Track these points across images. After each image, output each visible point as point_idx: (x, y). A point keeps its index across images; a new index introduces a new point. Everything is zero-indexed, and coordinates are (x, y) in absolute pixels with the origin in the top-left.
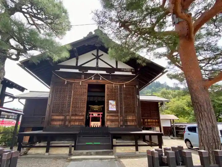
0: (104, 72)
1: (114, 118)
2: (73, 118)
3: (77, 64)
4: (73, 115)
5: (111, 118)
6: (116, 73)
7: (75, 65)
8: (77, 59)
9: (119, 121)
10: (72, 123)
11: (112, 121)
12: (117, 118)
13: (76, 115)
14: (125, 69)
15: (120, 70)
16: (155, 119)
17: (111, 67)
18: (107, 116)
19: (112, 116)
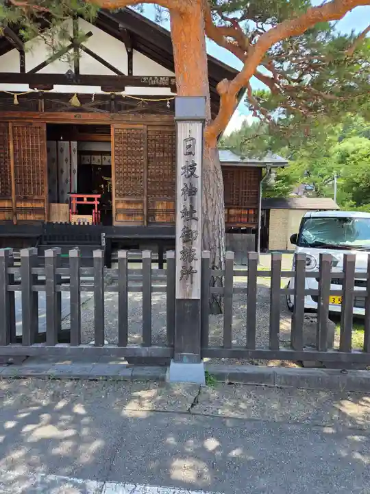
0: (96, 90)
1: (133, 207)
2: (21, 205)
3: (23, 68)
4: (18, 199)
5: (126, 207)
6: (130, 91)
7: (19, 72)
8: (22, 53)
9: (145, 213)
10: (21, 217)
11: (129, 214)
12: (140, 207)
13: (26, 199)
14: (153, 78)
15: (139, 82)
17: (113, 74)
18: (117, 202)
19: (128, 202)
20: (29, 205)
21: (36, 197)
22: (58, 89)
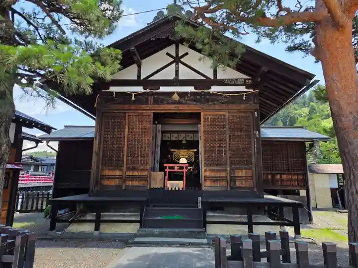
0: (191, 89)
1: (218, 174)
2: (130, 173)
3: (139, 76)
4: (128, 169)
5: (213, 174)
6: (214, 89)
7: (136, 79)
8: (139, 67)
9: (229, 179)
10: (129, 183)
11: (215, 180)
12: (223, 174)
13: (134, 169)
14: (232, 80)
15: (222, 83)
16: (298, 175)
17: (203, 78)
18: (205, 170)
19: (214, 170)
20: (136, 173)
21: (142, 168)
22: (163, 89)
